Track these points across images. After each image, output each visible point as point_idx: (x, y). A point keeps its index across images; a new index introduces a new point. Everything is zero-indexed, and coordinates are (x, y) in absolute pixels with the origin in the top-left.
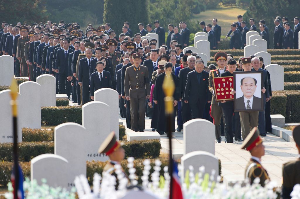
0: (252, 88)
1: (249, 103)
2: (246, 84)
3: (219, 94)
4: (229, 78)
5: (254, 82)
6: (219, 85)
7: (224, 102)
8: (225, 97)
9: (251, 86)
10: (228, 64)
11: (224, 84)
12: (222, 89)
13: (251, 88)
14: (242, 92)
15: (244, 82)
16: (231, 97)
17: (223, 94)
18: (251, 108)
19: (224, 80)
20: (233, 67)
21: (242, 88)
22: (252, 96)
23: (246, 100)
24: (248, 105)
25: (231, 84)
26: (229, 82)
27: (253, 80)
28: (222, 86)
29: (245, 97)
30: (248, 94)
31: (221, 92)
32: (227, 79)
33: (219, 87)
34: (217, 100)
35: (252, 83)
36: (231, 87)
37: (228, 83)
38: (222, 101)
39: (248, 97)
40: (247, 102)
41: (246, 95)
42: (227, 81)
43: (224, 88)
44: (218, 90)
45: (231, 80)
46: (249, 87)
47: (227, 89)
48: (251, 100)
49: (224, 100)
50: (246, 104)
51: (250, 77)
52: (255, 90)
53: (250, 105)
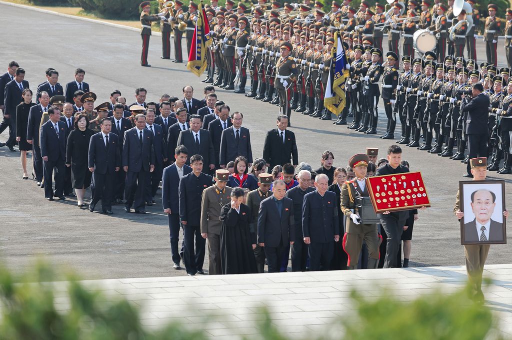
0: (489, 207)
1: (485, 231)
2: (479, 201)
3: (379, 201)
4: (392, 176)
5: (491, 197)
6: (378, 187)
7: (387, 213)
8: (389, 206)
9: (487, 203)
10: (389, 154)
11: (385, 186)
12: (383, 194)
13: (486, 207)
14: (474, 214)
15: (476, 198)
16: (397, 205)
17: (385, 201)
18: (488, 239)
19: (384, 180)
20: (397, 157)
21: (473, 207)
22: (488, 220)
23: (479, 226)
24: (483, 234)
25: (395, 185)
26: (393, 182)
27: (490, 194)
28: (382, 190)
29: (479, 222)
30: (483, 217)
31: (381, 198)
32: (389, 179)
33: (378, 191)
34: (377, 210)
35: (488, 200)
36: (396, 190)
37: (390, 184)
38: (385, 211)
39: (483, 221)
40: (481, 229)
41: (479, 219)
42: (390, 182)
43: (386, 192)
44: (378, 195)
45: (394, 179)
46: (484, 206)
47: (390, 193)
48: (488, 226)
49: (387, 211)
50: (480, 233)
51: (485, 190)
52: (493, 211)
53: (485, 234)
